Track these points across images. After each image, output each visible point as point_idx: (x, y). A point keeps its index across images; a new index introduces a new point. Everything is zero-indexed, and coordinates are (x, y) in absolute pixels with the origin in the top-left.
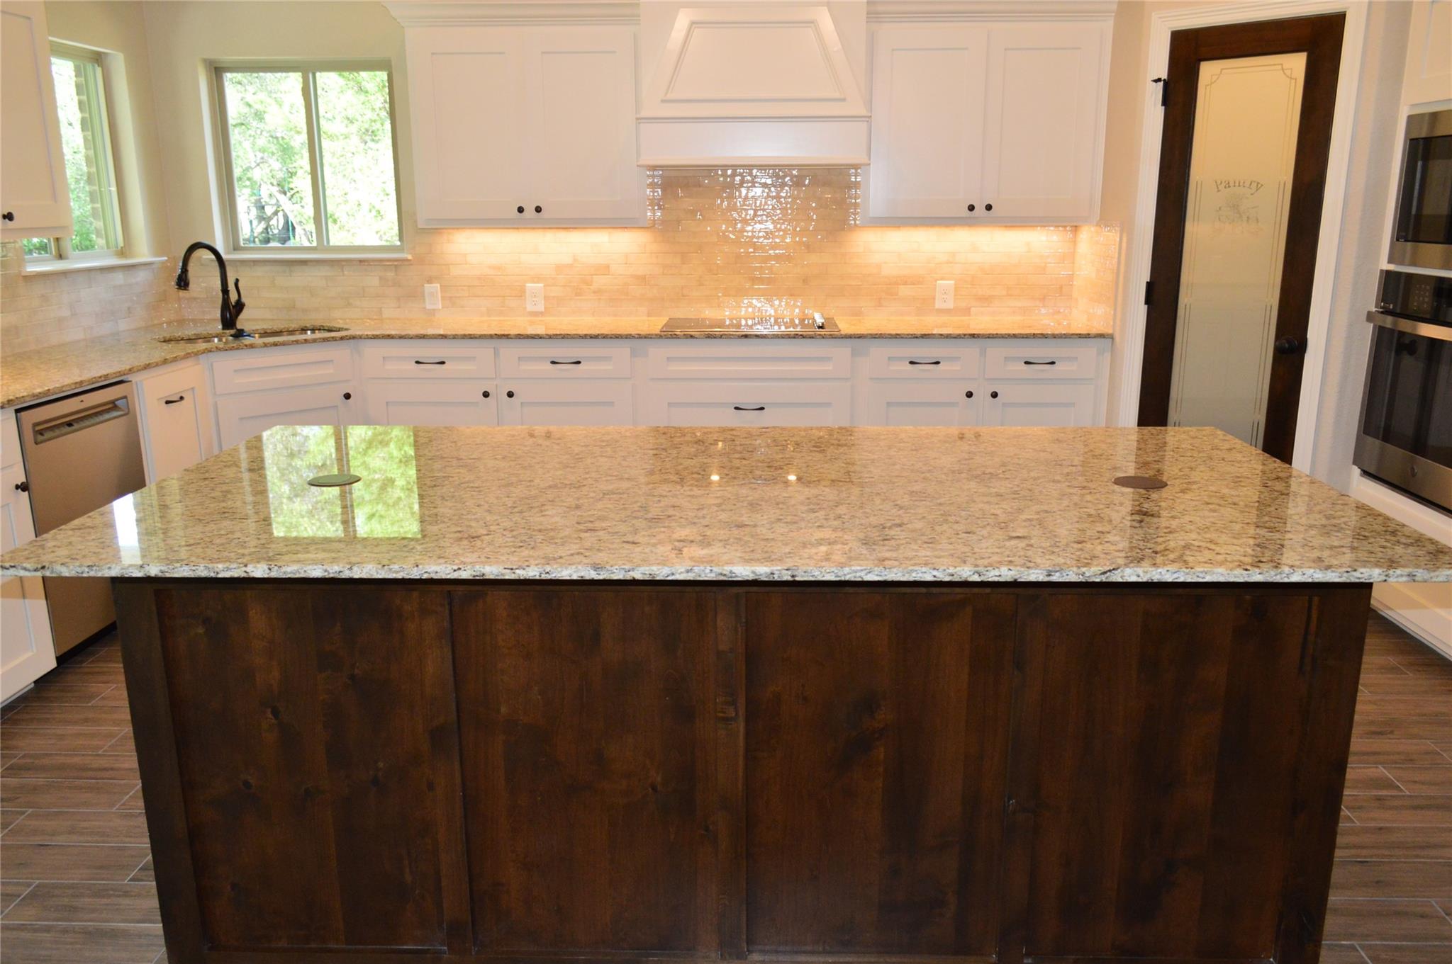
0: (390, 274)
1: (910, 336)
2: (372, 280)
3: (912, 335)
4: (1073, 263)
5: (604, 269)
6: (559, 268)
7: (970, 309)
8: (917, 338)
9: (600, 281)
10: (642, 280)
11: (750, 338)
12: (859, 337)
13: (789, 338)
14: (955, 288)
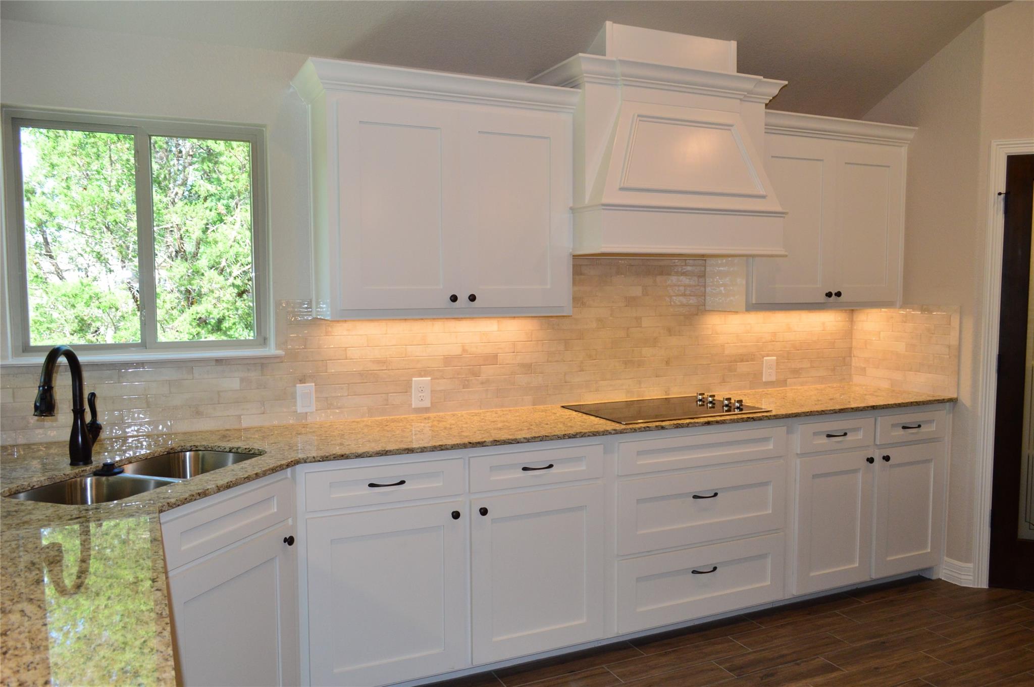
0: (254, 375)
1: (831, 412)
2: (231, 383)
3: (832, 410)
4: (852, 339)
5: (492, 359)
6: (448, 360)
7: (786, 380)
8: (836, 413)
9: (488, 371)
10: (528, 368)
11: (712, 424)
12: (796, 416)
13: (743, 421)
14: (777, 363)
